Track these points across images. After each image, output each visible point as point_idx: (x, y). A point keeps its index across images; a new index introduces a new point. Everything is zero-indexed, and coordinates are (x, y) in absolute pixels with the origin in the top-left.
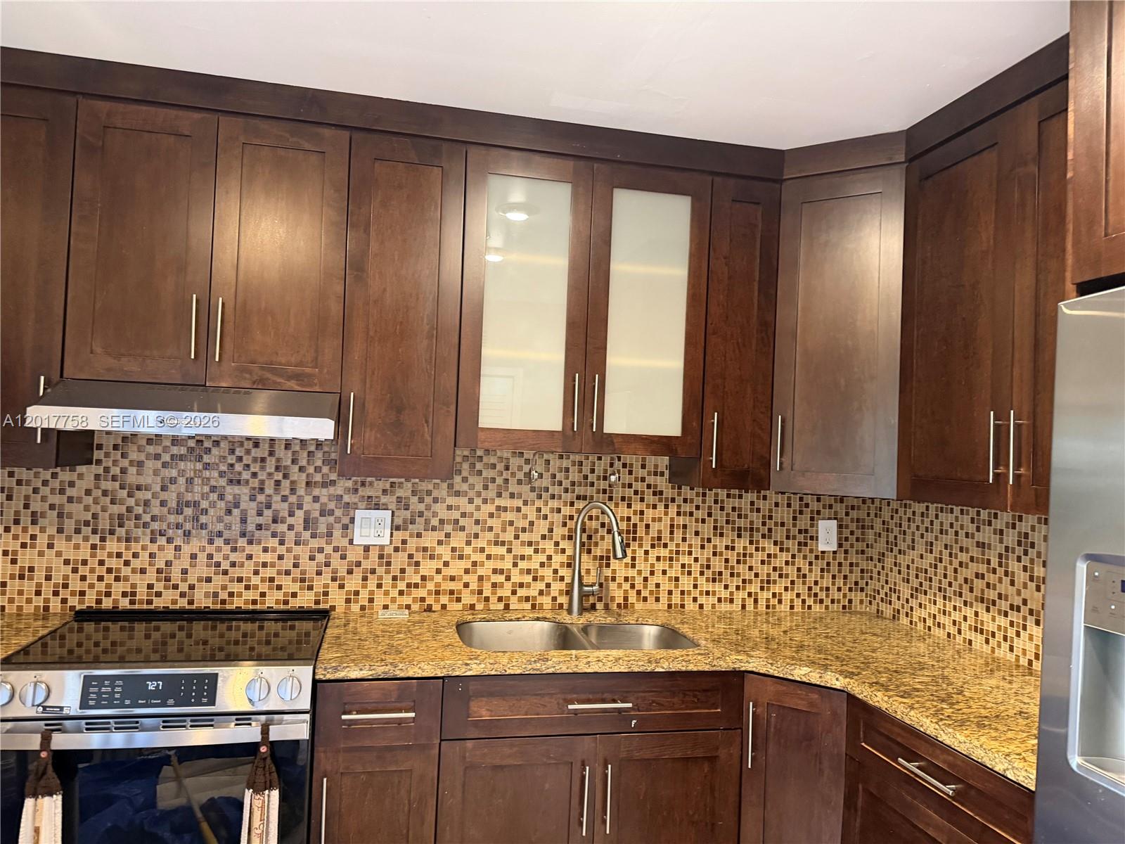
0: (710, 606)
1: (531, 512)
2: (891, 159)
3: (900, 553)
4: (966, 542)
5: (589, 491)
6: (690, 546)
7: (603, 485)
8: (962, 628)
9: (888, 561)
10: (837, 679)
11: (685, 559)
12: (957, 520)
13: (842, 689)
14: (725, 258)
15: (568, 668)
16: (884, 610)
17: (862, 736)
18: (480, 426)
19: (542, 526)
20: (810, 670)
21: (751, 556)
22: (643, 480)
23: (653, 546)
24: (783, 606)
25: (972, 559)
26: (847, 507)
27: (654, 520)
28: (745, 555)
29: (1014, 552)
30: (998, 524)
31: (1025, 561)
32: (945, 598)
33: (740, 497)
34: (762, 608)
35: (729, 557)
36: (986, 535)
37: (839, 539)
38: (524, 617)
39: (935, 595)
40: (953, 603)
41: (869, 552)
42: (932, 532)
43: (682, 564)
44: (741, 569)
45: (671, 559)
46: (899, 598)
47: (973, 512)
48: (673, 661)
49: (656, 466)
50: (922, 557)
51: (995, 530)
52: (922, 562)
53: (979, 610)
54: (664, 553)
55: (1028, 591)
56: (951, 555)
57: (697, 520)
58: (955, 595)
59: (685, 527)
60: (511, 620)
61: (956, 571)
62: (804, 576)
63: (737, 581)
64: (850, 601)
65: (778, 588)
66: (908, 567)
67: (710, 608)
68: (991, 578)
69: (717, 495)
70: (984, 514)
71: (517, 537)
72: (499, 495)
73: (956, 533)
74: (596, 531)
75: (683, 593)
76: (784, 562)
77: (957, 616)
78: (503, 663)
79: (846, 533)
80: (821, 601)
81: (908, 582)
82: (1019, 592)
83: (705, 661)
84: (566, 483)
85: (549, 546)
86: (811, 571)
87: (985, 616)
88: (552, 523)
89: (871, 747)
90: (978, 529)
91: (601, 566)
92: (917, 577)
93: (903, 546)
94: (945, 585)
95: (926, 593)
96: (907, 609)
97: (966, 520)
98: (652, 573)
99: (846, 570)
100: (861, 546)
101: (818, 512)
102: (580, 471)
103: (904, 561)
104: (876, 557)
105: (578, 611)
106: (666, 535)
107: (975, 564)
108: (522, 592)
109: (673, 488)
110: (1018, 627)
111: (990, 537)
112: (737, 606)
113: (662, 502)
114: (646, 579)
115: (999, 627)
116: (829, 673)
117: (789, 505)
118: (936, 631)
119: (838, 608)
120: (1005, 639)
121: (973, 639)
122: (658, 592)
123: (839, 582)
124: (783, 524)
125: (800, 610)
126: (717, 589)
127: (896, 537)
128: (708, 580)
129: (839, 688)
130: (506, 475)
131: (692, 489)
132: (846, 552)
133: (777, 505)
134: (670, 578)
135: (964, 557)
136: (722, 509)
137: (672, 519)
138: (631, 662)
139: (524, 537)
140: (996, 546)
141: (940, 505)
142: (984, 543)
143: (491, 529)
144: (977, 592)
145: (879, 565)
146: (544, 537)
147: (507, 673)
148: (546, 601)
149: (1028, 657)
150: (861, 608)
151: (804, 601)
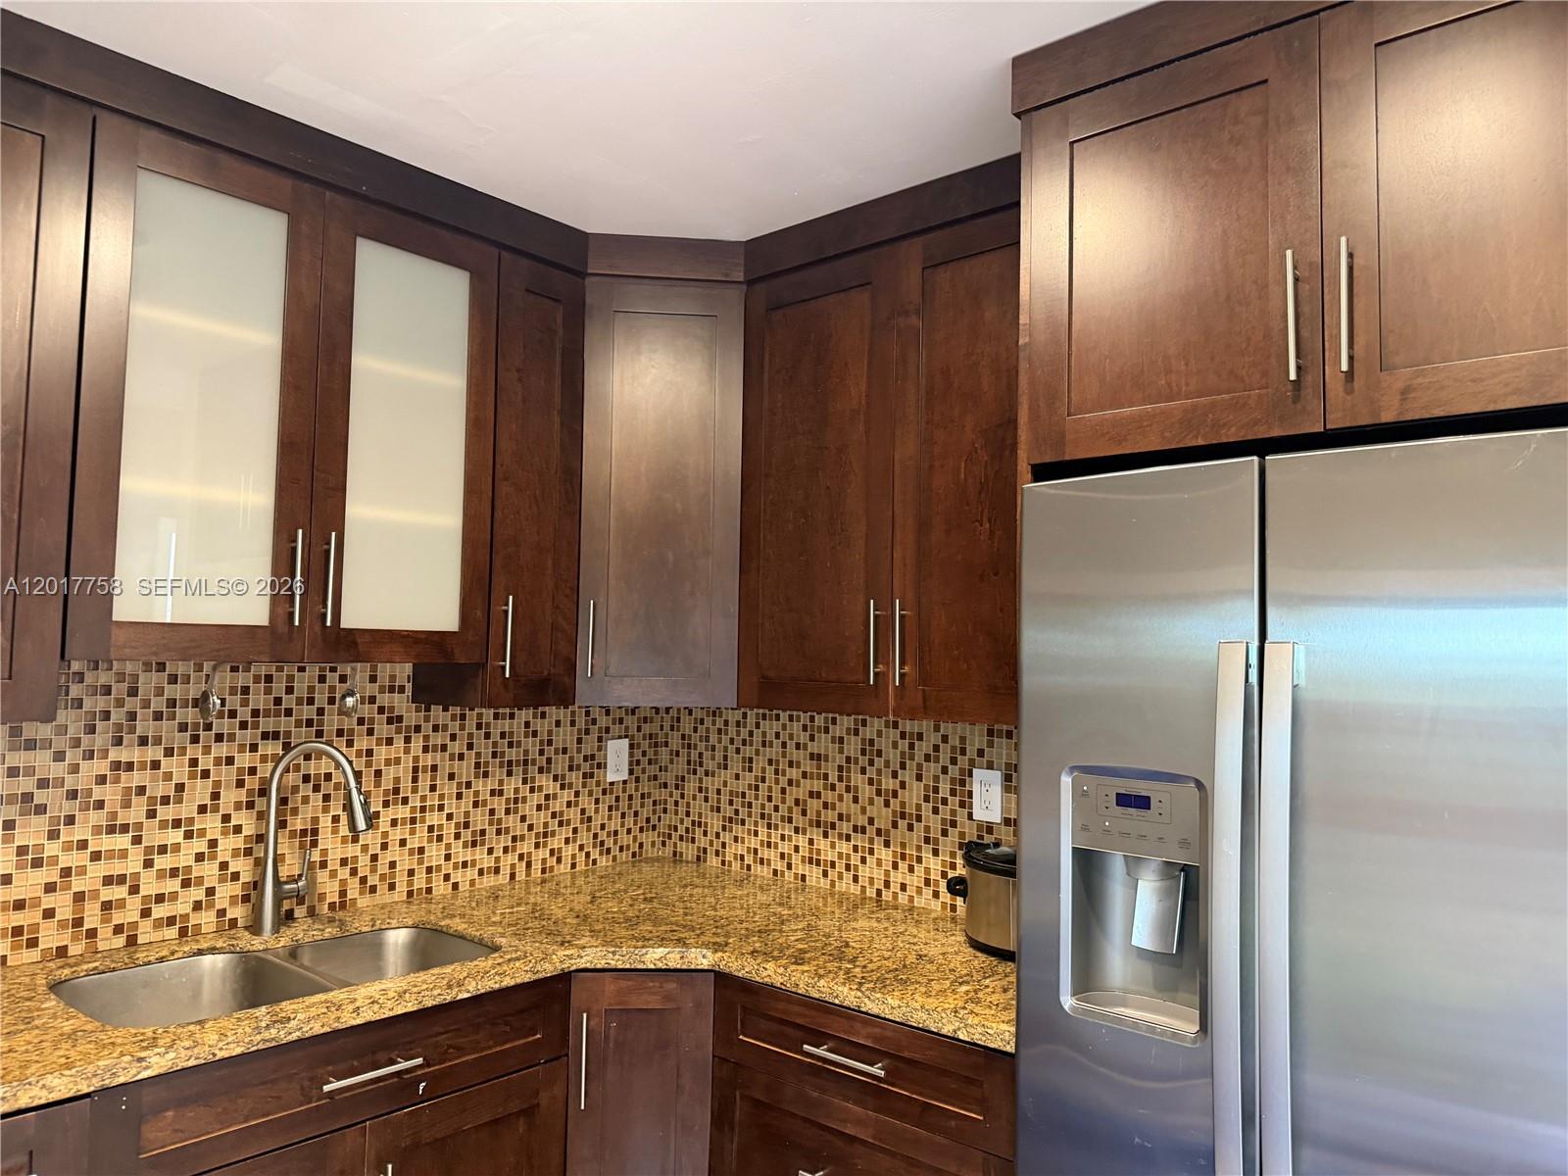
0: (468, 882)
1: (178, 768)
2: (727, 275)
3: (707, 774)
4: (795, 755)
5: (284, 724)
6: (442, 797)
7: (308, 712)
8: (793, 862)
9: (689, 787)
10: (704, 957)
11: (434, 818)
12: (784, 727)
13: (710, 968)
14: (518, 371)
15: (322, 1026)
16: (684, 851)
17: (739, 1027)
18: (114, 619)
19: (200, 791)
20: (667, 950)
21: (524, 800)
22: (372, 700)
23: (386, 804)
24: (562, 866)
25: (805, 775)
26: (639, 719)
27: (388, 762)
28: (516, 801)
29: (856, 763)
30: (837, 731)
31: (871, 772)
32: (769, 826)
33: (512, 716)
34: (537, 873)
35: (495, 806)
36: (823, 744)
37: (631, 763)
38: (173, 953)
39: (756, 824)
40: (780, 832)
41: (663, 777)
42: (751, 745)
43: (429, 826)
44: (511, 822)
45: (413, 821)
46: (705, 834)
47: (804, 717)
48: (482, 977)
49: (393, 678)
50: (737, 777)
51: (833, 738)
52: (738, 784)
53: (815, 837)
54: (402, 812)
55: (875, 808)
56: (777, 772)
57: (452, 758)
58: (783, 821)
59: (434, 768)
60: (149, 963)
61: (783, 791)
62: (589, 819)
63: (505, 840)
64: (641, 845)
65: (555, 843)
66: (719, 792)
67: (468, 887)
68: (829, 796)
69: (480, 716)
70: (819, 720)
71: (151, 814)
72: (118, 742)
73: (784, 745)
74: (295, 789)
75: (429, 870)
76: (565, 803)
77: (785, 847)
78: (211, 1043)
79: (638, 753)
80: (608, 851)
81: (718, 810)
82: (864, 811)
83: (526, 969)
84: (245, 714)
85: (212, 824)
86: (597, 811)
87: (822, 844)
88: (217, 784)
89: (755, 1039)
90: (812, 738)
91: (302, 846)
92: (731, 803)
93: (710, 765)
94: (769, 808)
95: (743, 823)
96: (717, 845)
97: (796, 726)
98: (384, 846)
99: (637, 802)
100: (653, 770)
101: (607, 730)
102: (268, 691)
103: (713, 785)
104: (671, 782)
105: (273, 927)
106: (406, 784)
107: (808, 781)
108: (160, 911)
109: (418, 710)
110: (863, 851)
111: (826, 748)
112: (503, 878)
113: (401, 733)
114: (374, 858)
115: (840, 855)
116: (693, 950)
117: (573, 723)
118: (757, 869)
119: (627, 857)
120: (848, 868)
121: (807, 873)
122: (393, 875)
123: (630, 821)
124: (565, 750)
125: (583, 868)
126: (477, 857)
127: (701, 755)
128: (465, 845)
129: (706, 968)
130: (131, 703)
131: (445, 710)
132: (637, 780)
133: (558, 724)
134: (411, 852)
135: (794, 773)
136: (487, 736)
137: (416, 759)
138: (422, 994)
139: (166, 813)
140: (834, 758)
141: (761, 711)
142: (819, 755)
143: (100, 805)
144: (811, 815)
145: (676, 793)
146: (202, 809)
147: (217, 1058)
148: (207, 919)
149: (876, 886)
150: (653, 853)
151: (588, 855)
